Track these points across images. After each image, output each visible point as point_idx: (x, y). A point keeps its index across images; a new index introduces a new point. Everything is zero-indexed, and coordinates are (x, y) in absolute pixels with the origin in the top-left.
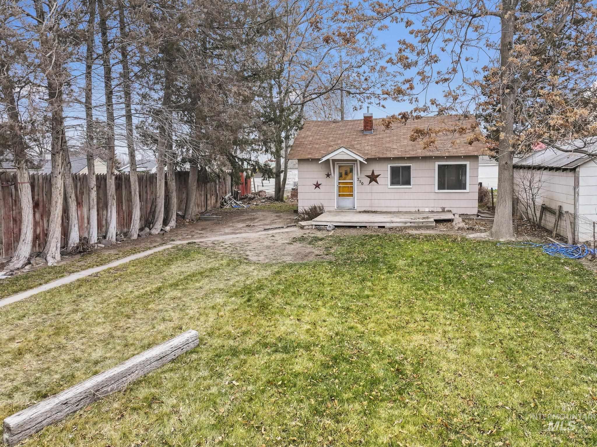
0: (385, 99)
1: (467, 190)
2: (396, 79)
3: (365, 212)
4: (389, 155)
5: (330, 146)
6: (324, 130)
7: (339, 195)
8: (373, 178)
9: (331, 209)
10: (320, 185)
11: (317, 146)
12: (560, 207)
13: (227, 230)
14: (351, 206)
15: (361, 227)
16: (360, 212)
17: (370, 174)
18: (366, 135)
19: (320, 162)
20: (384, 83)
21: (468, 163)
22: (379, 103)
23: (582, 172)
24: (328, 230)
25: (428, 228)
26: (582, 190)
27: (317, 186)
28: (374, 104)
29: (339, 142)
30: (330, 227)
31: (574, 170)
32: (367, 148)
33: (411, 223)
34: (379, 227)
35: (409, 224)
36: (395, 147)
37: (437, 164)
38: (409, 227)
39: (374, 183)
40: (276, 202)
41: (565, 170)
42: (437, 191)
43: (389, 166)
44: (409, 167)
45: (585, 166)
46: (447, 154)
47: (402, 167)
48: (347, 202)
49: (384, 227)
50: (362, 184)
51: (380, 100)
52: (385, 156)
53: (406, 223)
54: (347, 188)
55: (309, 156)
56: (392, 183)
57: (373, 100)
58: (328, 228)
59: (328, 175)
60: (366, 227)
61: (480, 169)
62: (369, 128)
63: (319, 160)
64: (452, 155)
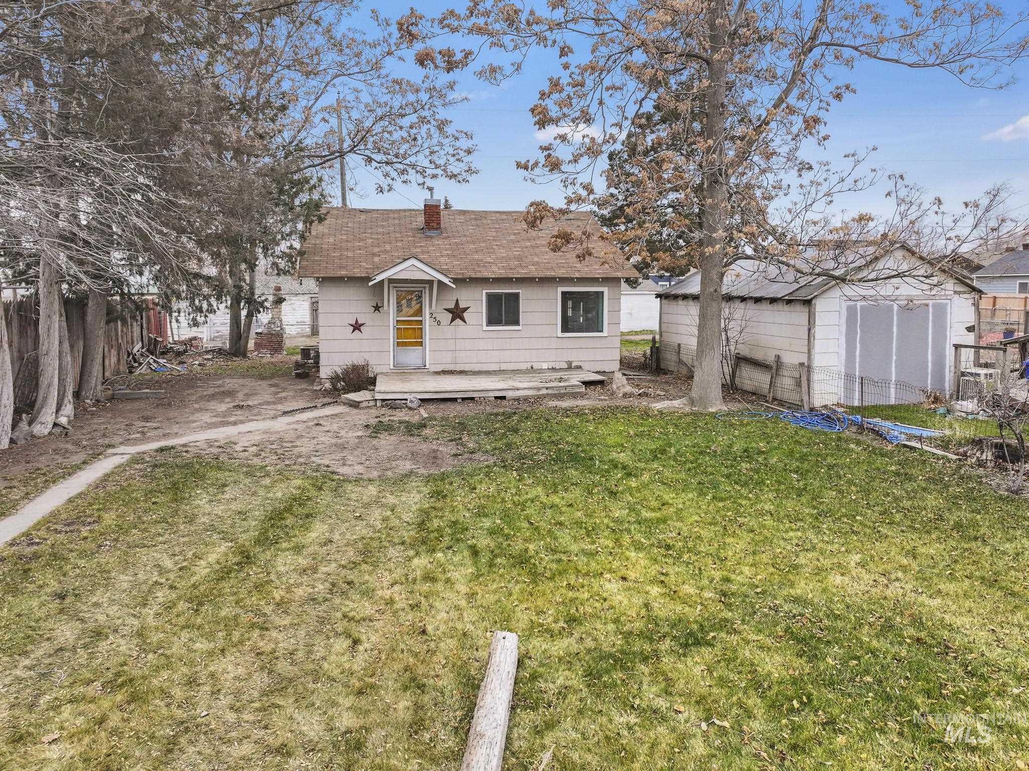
0: (434, 176)
1: (605, 334)
2: (458, 144)
3: (444, 372)
4: (486, 274)
5: (374, 255)
6: (350, 225)
7: (399, 344)
8: (457, 313)
9: (384, 369)
10: (362, 325)
11: (350, 254)
12: (778, 357)
13: (206, 418)
14: (419, 363)
15: (463, 399)
16: (437, 373)
17: (452, 306)
18: (432, 237)
19: (370, 284)
20: (436, 148)
21: (605, 290)
22: (424, 183)
23: (820, 305)
24: (410, 409)
25: (574, 396)
26: (818, 331)
27: (357, 327)
28: (414, 185)
29: (388, 247)
30: (411, 401)
31: (808, 303)
32: (442, 260)
33: (547, 388)
34: (496, 398)
35: (544, 392)
36: (489, 260)
37: (560, 289)
38: (545, 396)
39: (458, 321)
40: (235, 359)
41: (789, 302)
42: (560, 334)
43: (484, 292)
44: (516, 296)
45: (824, 296)
46: (577, 275)
47: (506, 294)
48: (412, 356)
49: (504, 398)
50: (439, 323)
51: (424, 177)
52: (479, 275)
53: (539, 389)
54: (410, 332)
55: (343, 273)
56: (491, 322)
57: (412, 175)
58: (409, 404)
59: (377, 308)
60: (472, 399)
61: (623, 299)
62: (435, 225)
63: (369, 279)
64: (585, 276)
